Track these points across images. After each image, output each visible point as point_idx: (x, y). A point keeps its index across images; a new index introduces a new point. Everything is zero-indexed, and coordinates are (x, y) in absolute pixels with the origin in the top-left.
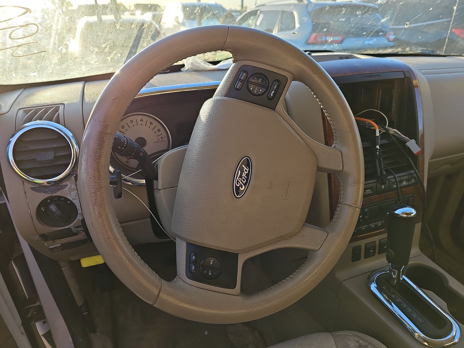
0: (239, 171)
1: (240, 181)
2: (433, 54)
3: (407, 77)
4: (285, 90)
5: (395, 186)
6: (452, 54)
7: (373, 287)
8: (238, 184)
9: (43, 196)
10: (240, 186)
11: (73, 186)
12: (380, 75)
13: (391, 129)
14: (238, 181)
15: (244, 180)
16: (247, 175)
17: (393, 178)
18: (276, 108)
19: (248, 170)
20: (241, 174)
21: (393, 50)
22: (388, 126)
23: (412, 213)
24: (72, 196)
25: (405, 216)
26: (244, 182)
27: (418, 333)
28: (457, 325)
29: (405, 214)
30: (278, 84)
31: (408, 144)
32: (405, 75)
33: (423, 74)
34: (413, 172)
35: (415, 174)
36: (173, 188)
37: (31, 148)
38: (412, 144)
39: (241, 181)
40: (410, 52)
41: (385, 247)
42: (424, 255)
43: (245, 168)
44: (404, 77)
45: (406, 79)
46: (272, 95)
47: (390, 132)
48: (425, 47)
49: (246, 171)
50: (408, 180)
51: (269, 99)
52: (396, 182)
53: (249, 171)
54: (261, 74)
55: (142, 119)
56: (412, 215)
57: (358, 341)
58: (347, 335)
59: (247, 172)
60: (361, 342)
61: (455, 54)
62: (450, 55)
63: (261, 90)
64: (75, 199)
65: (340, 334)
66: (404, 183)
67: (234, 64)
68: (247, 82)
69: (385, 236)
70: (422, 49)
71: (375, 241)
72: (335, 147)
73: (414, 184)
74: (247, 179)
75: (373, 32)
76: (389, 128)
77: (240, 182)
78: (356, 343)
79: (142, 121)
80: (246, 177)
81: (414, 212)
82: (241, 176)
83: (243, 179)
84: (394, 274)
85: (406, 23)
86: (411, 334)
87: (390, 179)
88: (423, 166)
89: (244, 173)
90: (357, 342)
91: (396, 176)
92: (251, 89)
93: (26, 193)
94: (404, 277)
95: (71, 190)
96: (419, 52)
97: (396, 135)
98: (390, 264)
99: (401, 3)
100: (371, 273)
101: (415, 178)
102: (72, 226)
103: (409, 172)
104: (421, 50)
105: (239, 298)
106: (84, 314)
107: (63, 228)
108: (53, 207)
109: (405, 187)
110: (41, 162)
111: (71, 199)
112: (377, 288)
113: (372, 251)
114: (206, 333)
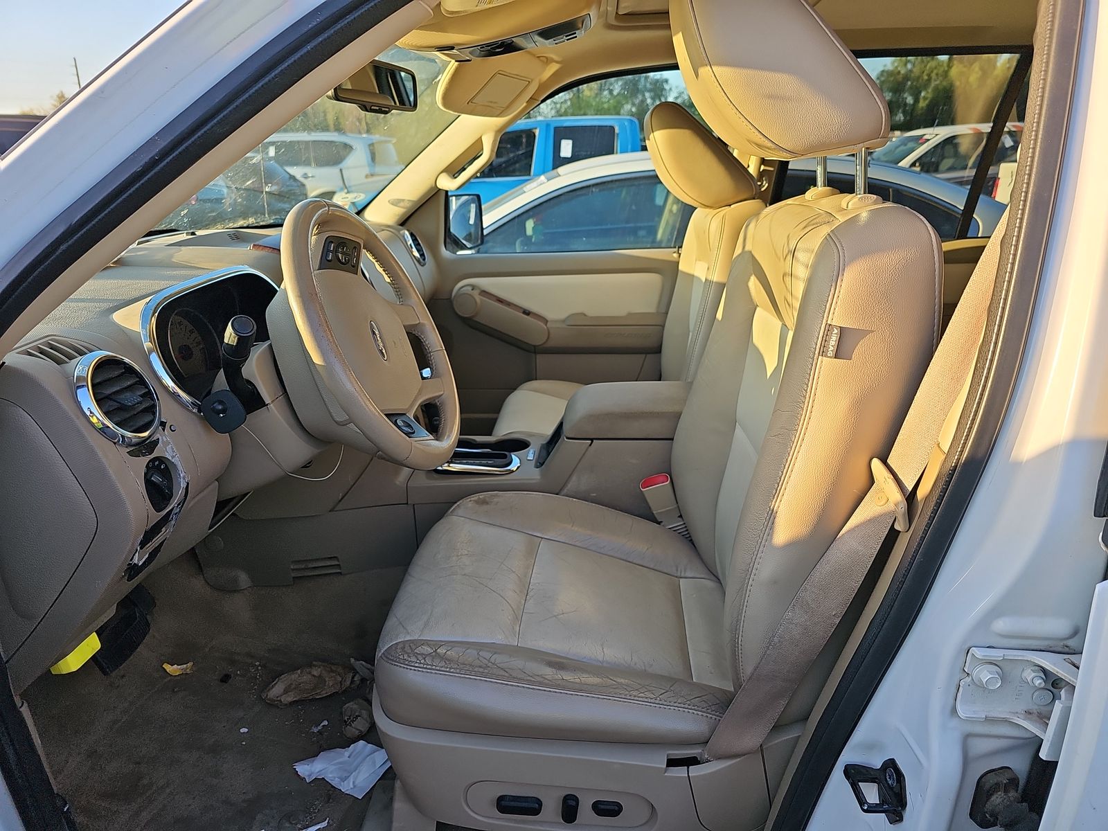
27: (497, 470)
28: (510, 453)
86: (492, 475)
114: (244, 730)
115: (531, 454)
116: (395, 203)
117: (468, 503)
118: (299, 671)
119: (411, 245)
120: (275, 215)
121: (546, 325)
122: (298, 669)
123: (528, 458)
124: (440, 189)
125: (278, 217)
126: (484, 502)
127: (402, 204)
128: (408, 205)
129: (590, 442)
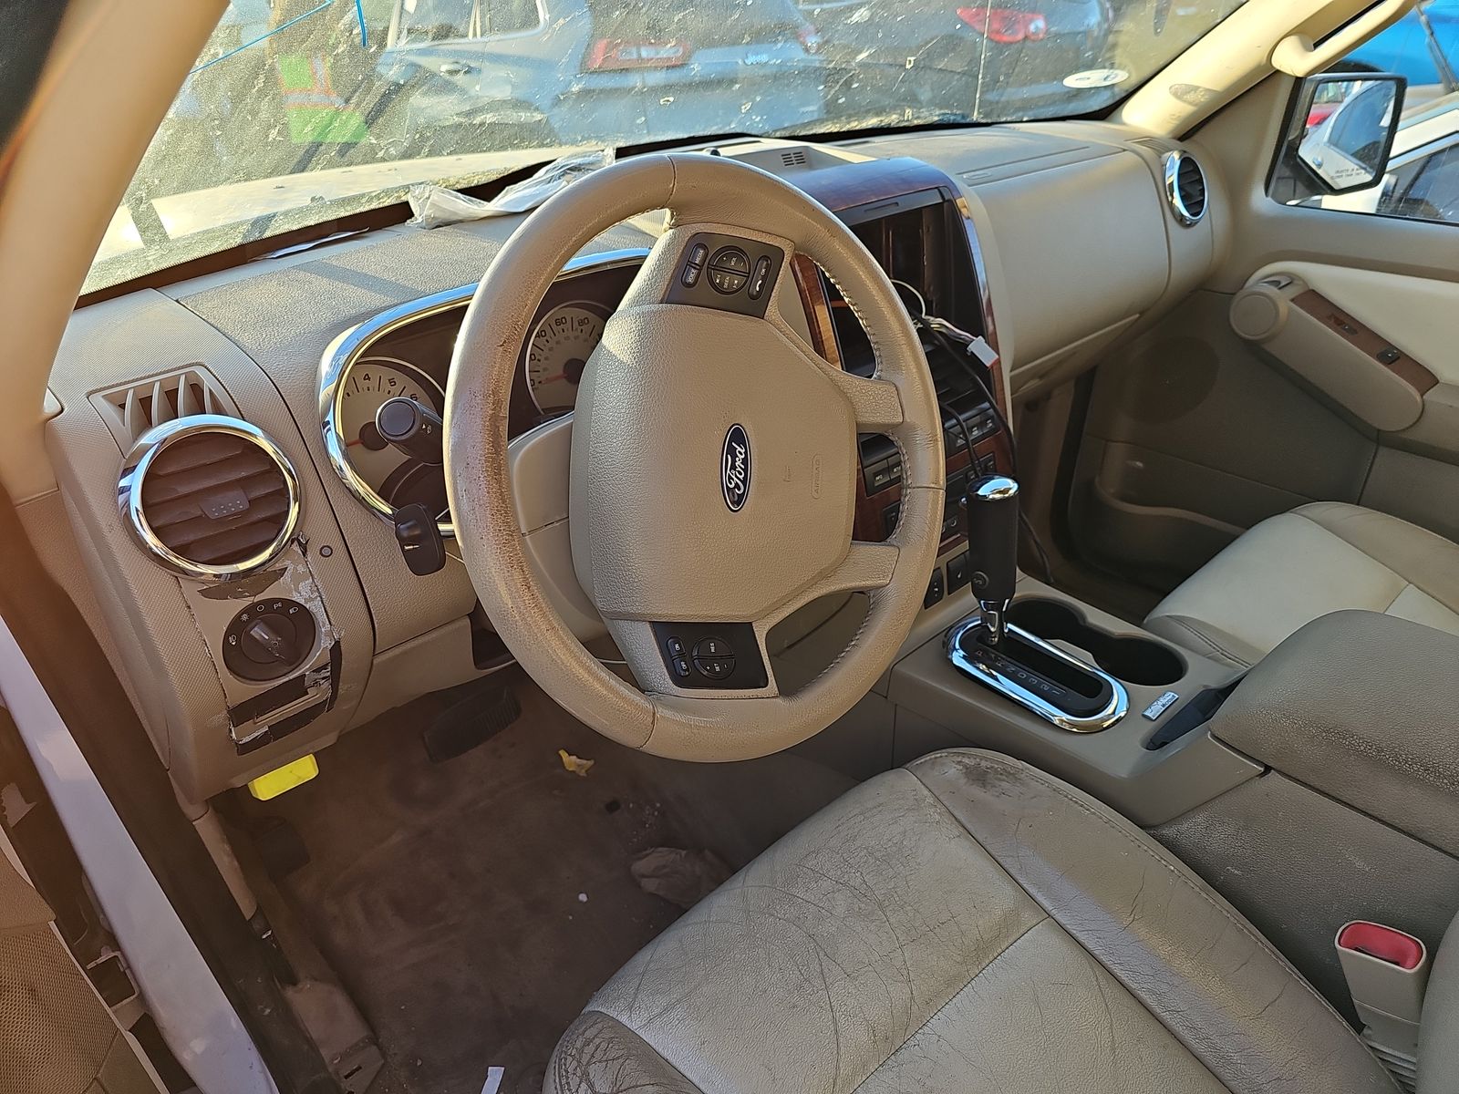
0: (729, 456)
1: (734, 477)
2: (963, 121)
3: (948, 201)
4: (780, 276)
5: (960, 442)
6: (1004, 119)
7: (958, 658)
8: (731, 483)
9: (235, 606)
10: (734, 488)
11: (301, 569)
12: (897, 203)
13: (932, 318)
14: (730, 478)
15: (740, 474)
16: (745, 461)
17: (956, 425)
18: (766, 314)
19: (743, 451)
20: (734, 462)
21: (879, 119)
22: (926, 314)
23: (1010, 489)
24: (301, 594)
25: (998, 496)
26: (741, 477)
27: (1058, 716)
28: (1118, 684)
29: (997, 493)
30: (767, 264)
31: (971, 348)
32: (943, 197)
33: (970, 186)
34: (986, 405)
35: (991, 410)
36: (550, 526)
37: (184, 489)
38: (978, 347)
39: (736, 476)
40: (916, 122)
41: (959, 576)
42: (1030, 578)
43: (739, 449)
44: (941, 201)
45: (945, 204)
46: (758, 289)
47: (932, 326)
48: (947, 108)
49: (741, 454)
50: (981, 425)
51: (753, 298)
52: (963, 432)
53: (746, 453)
54: (734, 249)
55: (367, 375)
56: (1011, 492)
57: (961, 762)
58: (936, 758)
59: (743, 456)
60: (966, 760)
61: (1009, 119)
62: (999, 121)
63: (736, 282)
64: (312, 600)
65: (922, 760)
66: (976, 433)
67: (671, 231)
68: (708, 268)
69: (965, 545)
70: (942, 111)
71: (939, 568)
72: (880, 378)
73: (993, 431)
74: (745, 470)
75: (840, 84)
76: (927, 317)
77: (735, 479)
78: (958, 767)
79: (369, 379)
80: (743, 467)
81: (1013, 486)
82: (733, 467)
83: (739, 472)
84: (993, 626)
85: (909, 58)
86: (1045, 721)
87: (951, 428)
88: (1003, 389)
89: (737, 459)
90: (959, 763)
91: (961, 418)
92: (718, 281)
93: (189, 607)
94: (1010, 626)
95: (297, 579)
96: (936, 118)
97: (943, 330)
98: (982, 602)
99: (899, 19)
100: (946, 636)
101: (991, 418)
102: (307, 670)
103: (980, 406)
104: (939, 116)
105: (779, 701)
106: (264, 937)
107: (287, 679)
108: (259, 632)
109: (976, 440)
110: (220, 521)
111: (302, 602)
112: (964, 657)
113: (936, 589)
114: (583, 897)
115: (1162, 700)
116: (1180, 93)
117: (949, 766)
118: (684, 853)
119: (1172, 184)
120: (941, 109)
121: (1422, 396)
122: (684, 850)
123: (1146, 713)
124: (1278, 72)
125: (946, 111)
126: (979, 777)
127: (1191, 97)
128: (1201, 98)
129: (1262, 769)
